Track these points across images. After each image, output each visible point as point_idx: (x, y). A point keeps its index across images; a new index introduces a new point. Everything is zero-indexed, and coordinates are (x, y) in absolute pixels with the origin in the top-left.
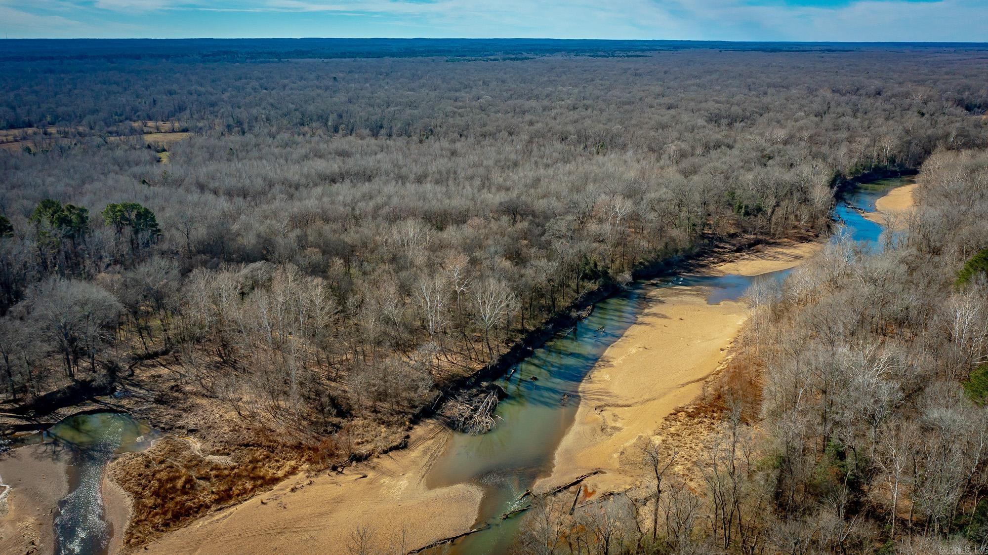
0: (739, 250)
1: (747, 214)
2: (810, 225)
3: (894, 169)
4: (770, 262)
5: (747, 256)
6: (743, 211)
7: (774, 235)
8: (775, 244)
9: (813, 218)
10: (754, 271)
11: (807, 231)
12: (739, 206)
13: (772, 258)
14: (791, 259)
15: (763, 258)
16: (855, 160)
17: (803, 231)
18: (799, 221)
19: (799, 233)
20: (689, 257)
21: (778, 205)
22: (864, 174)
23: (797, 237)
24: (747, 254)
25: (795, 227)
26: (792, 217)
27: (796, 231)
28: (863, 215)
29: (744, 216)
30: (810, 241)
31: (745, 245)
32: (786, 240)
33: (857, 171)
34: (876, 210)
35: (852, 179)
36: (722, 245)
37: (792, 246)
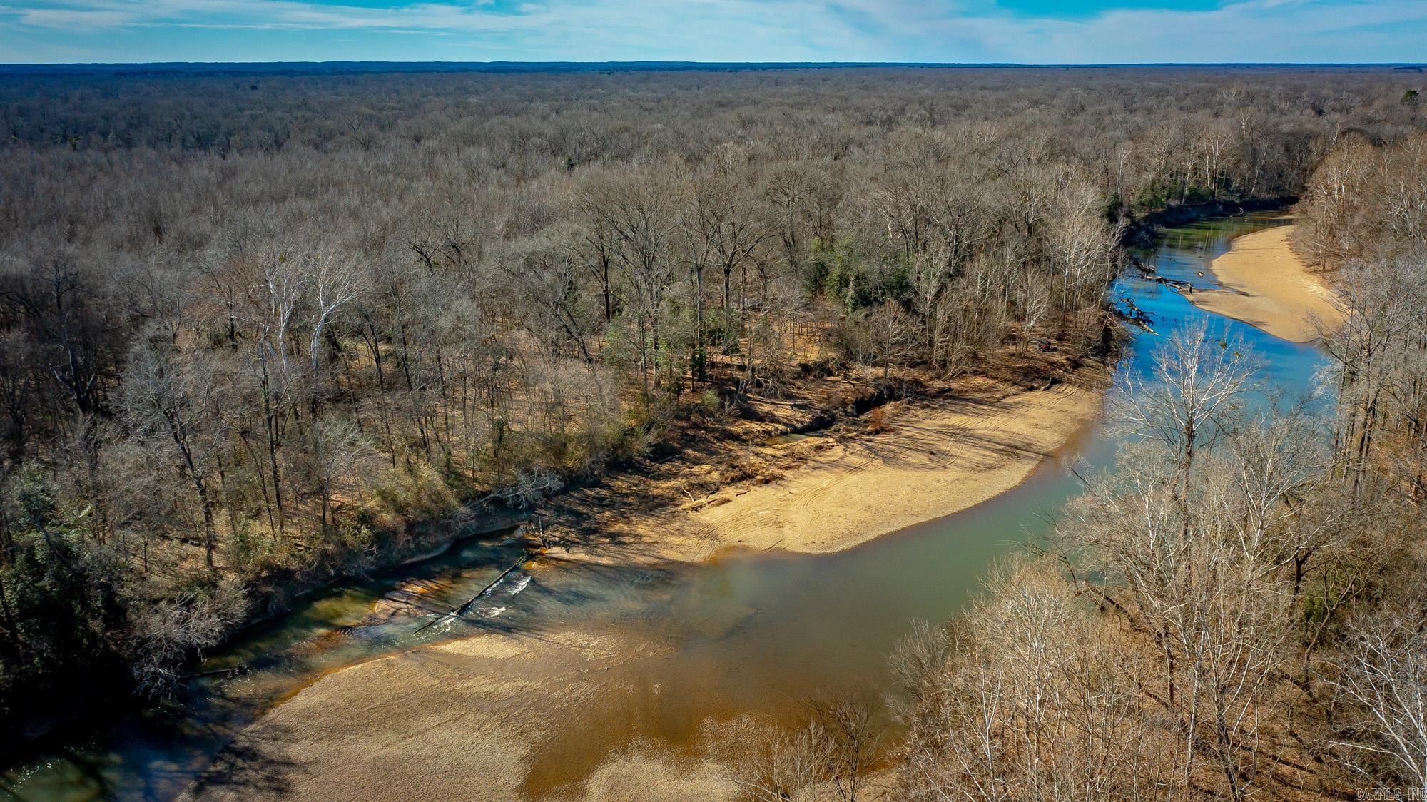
0: (820, 425)
1: (865, 300)
2: (1054, 330)
3: (1229, 198)
4: (911, 476)
5: (838, 451)
6: (851, 292)
7: (944, 365)
8: (947, 397)
9: (1063, 309)
10: (842, 525)
11: (1048, 348)
12: (841, 277)
13: (922, 459)
14: (992, 458)
15: (890, 459)
16: (1150, 176)
17: (1034, 350)
18: (1021, 318)
19: (1021, 356)
20: (620, 462)
21: (956, 273)
22: (1170, 209)
23: (1014, 370)
24: (842, 440)
25: (1012, 338)
26: (1001, 307)
27: (1012, 349)
28: (1190, 297)
29: (855, 306)
30: (1055, 382)
31: (844, 403)
32: (979, 380)
33: (1155, 202)
34: (1220, 285)
35: (1145, 219)
36: (766, 408)
37: (1000, 405)
